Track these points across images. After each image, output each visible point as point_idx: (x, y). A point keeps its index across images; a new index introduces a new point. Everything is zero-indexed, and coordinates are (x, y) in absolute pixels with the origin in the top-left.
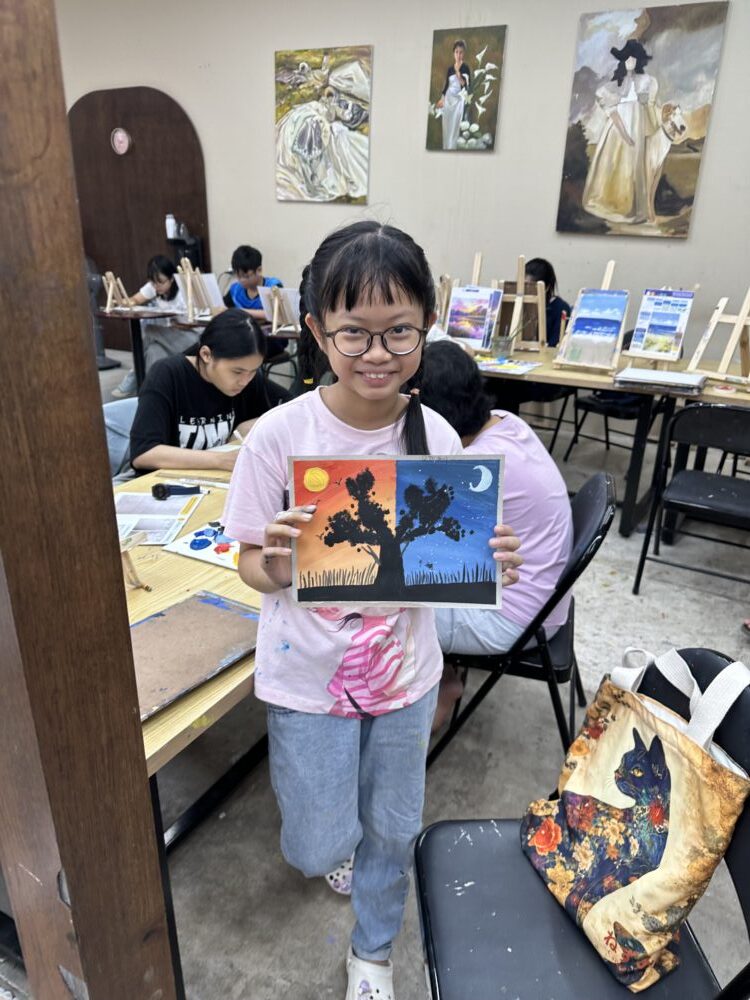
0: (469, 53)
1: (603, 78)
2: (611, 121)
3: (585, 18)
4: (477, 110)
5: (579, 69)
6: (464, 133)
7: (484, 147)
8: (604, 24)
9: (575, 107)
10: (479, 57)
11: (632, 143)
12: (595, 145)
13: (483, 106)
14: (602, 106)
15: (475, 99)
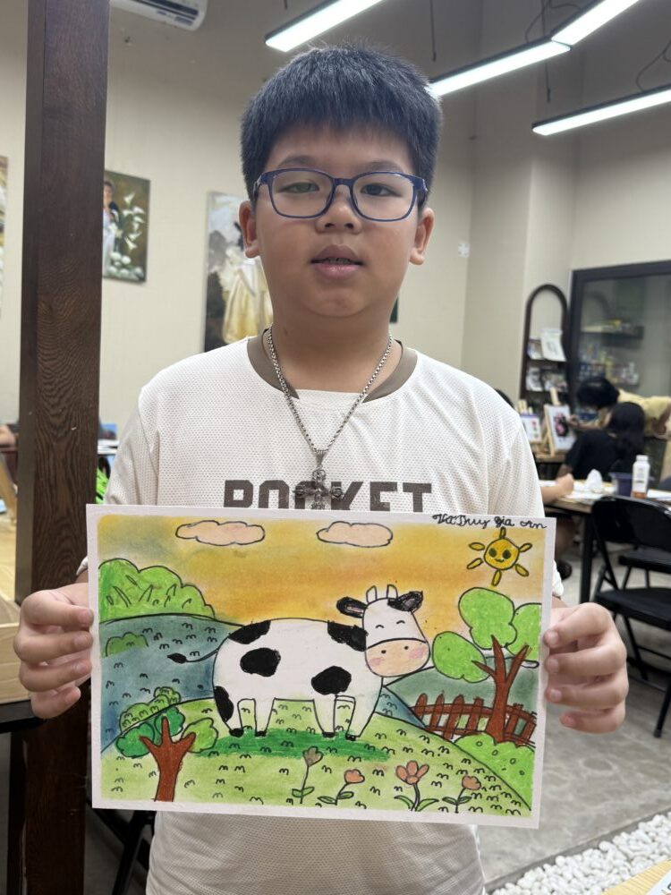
0: (118, 194)
1: (231, 243)
2: (238, 277)
3: (214, 195)
4: (126, 245)
5: (211, 230)
6: (117, 263)
7: (137, 279)
8: (227, 203)
9: (211, 259)
10: (128, 199)
11: (253, 294)
12: (228, 292)
13: (134, 242)
14: (232, 263)
15: (125, 234)
